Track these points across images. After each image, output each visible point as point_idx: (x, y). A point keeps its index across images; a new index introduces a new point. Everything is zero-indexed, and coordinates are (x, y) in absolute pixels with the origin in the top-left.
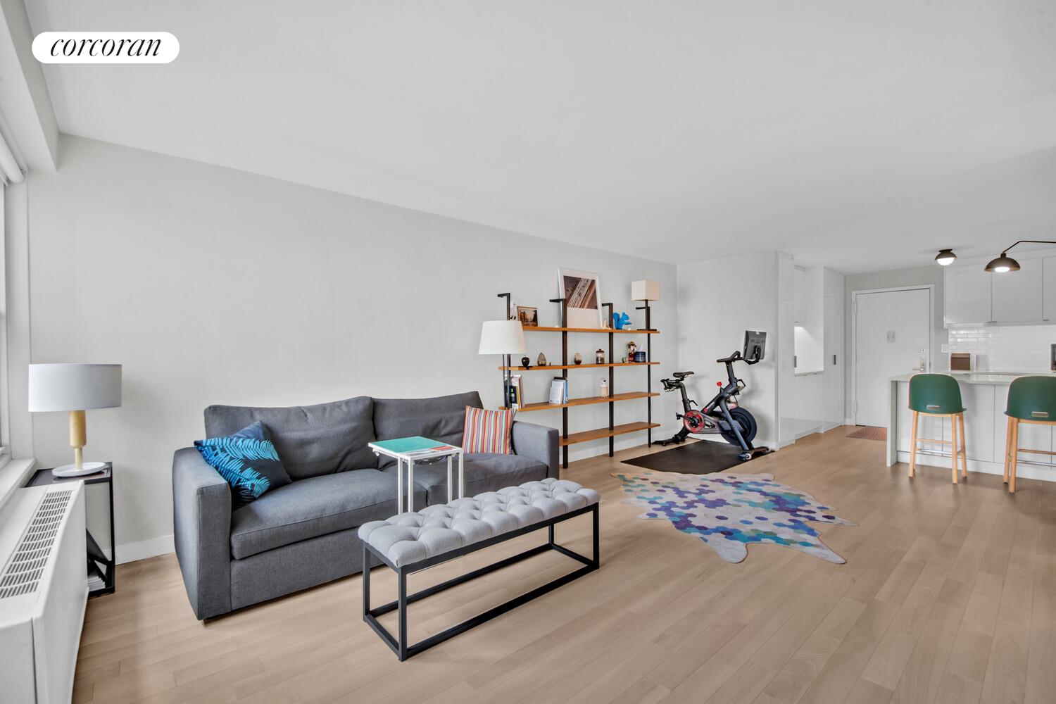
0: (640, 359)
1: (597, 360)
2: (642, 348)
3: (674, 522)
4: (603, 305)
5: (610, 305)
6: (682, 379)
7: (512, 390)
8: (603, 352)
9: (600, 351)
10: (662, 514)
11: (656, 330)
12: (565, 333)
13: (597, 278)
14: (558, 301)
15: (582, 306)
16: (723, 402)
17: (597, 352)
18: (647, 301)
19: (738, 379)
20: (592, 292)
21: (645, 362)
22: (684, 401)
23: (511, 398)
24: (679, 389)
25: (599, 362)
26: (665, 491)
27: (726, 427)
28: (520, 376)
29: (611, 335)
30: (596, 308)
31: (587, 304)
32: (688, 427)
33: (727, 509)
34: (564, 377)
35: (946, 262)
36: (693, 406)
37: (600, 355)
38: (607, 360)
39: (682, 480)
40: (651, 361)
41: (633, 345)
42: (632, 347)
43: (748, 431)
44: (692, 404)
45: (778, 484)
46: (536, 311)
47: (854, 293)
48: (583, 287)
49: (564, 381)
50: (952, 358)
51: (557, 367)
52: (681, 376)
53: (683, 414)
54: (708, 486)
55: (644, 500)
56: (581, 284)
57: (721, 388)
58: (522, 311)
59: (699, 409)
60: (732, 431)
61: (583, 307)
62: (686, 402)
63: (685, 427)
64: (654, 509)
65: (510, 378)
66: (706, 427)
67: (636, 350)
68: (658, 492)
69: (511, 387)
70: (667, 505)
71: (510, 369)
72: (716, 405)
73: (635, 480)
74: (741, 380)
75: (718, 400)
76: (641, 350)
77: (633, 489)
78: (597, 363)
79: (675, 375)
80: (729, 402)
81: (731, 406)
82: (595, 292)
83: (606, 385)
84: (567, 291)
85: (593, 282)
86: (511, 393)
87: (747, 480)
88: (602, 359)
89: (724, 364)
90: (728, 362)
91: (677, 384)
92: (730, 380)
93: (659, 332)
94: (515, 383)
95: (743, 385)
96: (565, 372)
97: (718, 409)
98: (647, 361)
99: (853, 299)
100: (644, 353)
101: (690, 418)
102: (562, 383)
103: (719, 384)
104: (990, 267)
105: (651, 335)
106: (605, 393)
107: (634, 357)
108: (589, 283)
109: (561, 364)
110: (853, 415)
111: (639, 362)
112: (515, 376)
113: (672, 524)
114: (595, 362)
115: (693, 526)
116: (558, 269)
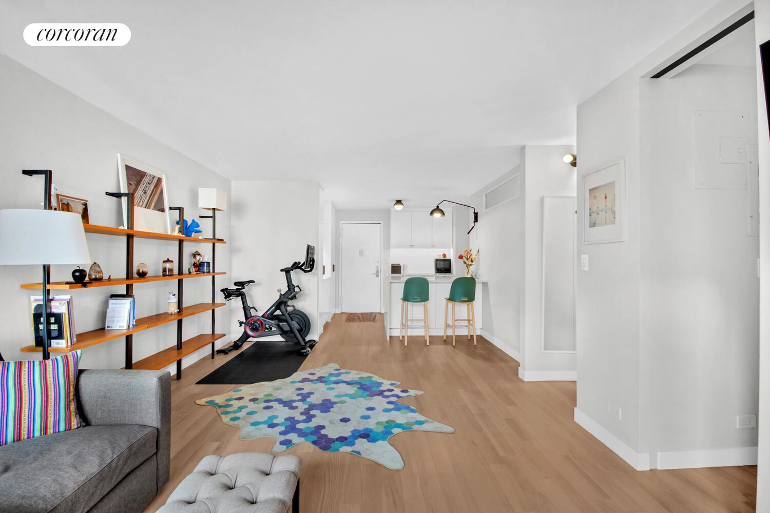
0: (205, 269)
1: (164, 270)
2: (207, 258)
3: (314, 443)
4: (171, 208)
5: (181, 210)
6: (243, 288)
7: (53, 320)
8: (172, 262)
9: (168, 261)
10: (293, 437)
11: (223, 240)
12: (130, 238)
13: (164, 176)
14: (118, 195)
15: (148, 206)
16: (283, 307)
17: (164, 262)
18: (214, 209)
19: (296, 285)
20: (159, 191)
21: (209, 272)
22: (244, 308)
23: (49, 331)
24: (240, 298)
25: (167, 273)
26: (272, 407)
27: (286, 328)
28: (68, 297)
29: (181, 242)
30: (163, 210)
31: (153, 204)
32: (250, 333)
33: (340, 408)
34: (129, 294)
35: (399, 207)
36: (253, 312)
37: (168, 265)
38: (176, 271)
39: (277, 389)
40: (216, 271)
41: (199, 255)
42: (198, 257)
43: (304, 329)
44: (252, 310)
45: (348, 371)
46: (86, 205)
47: (341, 222)
48: (149, 183)
49: (131, 299)
50: (392, 266)
51: (118, 281)
52: (241, 284)
53: (244, 321)
54: (303, 389)
55: (262, 426)
56: (146, 180)
57: (281, 294)
58: (65, 202)
59: (260, 314)
60: (292, 331)
61: (149, 208)
62: (246, 309)
63: (245, 332)
64: (282, 433)
65: (48, 300)
66: (266, 330)
67: (201, 260)
68: (266, 411)
69: (50, 315)
70: (289, 423)
71: (48, 287)
72: (276, 310)
73: (230, 403)
74: (297, 286)
75: (279, 305)
76: (206, 260)
77: (238, 415)
78: (164, 275)
79: (236, 284)
80: (288, 306)
81: (290, 309)
82: (161, 193)
83: (174, 300)
84: (129, 184)
85: (159, 180)
86: (49, 323)
87: (325, 373)
88: (171, 270)
89: (284, 272)
90: (287, 271)
91: (238, 293)
92: (288, 286)
93: (225, 243)
94: (58, 307)
95: (299, 290)
96: (129, 288)
97: (278, 312)
98: (211, 271)
99: (341, 226)
100: (208, 263)
101: (251, 324)
102: (127, 302)
103: (279, 291)
104: (432, 213)
105: (217, 245)
106: (174, 309)
107: (199, 267)
108: (155, 181)
109: (125, 276)
110: (340, 306)
111: (204, 272)
112: (57, 297)
113: (313, 446)
114: (161, 274)
115: (333, 441)
116: (119, 155)
